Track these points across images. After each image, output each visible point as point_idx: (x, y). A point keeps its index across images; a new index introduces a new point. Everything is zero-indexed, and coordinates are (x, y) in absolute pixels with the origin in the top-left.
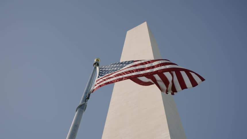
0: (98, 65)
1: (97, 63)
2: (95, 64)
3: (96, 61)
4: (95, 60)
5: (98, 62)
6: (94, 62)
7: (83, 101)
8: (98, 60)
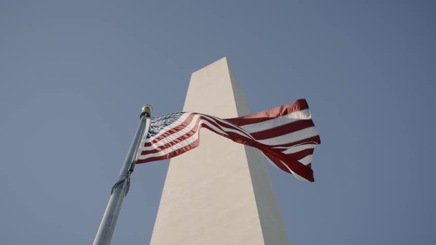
0: (148, 116)
1: (146, 113)
2: (143, 114)
3: (145, 109)
4: (143, 109)
5: (147, 111)
6: (142, 112)
7: (123, 175)
8: (147, 108)
